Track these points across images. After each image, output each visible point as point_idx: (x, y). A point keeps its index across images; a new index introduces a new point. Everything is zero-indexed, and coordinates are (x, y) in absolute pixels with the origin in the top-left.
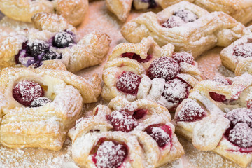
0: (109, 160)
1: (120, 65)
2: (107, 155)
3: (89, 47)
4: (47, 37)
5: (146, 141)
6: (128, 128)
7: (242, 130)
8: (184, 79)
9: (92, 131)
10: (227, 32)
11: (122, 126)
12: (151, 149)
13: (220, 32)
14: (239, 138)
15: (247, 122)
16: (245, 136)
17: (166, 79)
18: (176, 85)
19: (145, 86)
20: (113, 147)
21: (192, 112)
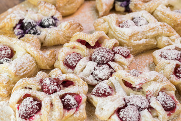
0: (25, 110)
1: (72, 47)
2: (25, 107)
3: (61, 30)
4: (38, 18)
5: (55, 103)
6: (51, 92)
7: (129, 111)
8: (112, 66)
9: (26, 88)
10: (165, 39)
11: (46, 89)
12: (57, 110)
13: (160, 38)
14: (125, 117)
15: (137, 106)
16: (130, 116)
17: (99, 64)
18: (103, 69)
19: (80, 65)
20: (31, 102)
21: (101, 90)
